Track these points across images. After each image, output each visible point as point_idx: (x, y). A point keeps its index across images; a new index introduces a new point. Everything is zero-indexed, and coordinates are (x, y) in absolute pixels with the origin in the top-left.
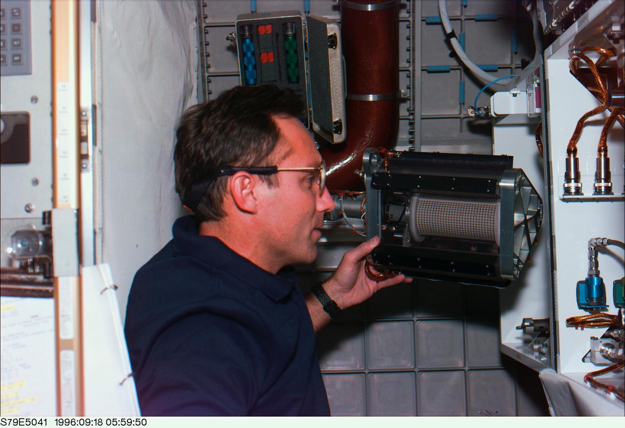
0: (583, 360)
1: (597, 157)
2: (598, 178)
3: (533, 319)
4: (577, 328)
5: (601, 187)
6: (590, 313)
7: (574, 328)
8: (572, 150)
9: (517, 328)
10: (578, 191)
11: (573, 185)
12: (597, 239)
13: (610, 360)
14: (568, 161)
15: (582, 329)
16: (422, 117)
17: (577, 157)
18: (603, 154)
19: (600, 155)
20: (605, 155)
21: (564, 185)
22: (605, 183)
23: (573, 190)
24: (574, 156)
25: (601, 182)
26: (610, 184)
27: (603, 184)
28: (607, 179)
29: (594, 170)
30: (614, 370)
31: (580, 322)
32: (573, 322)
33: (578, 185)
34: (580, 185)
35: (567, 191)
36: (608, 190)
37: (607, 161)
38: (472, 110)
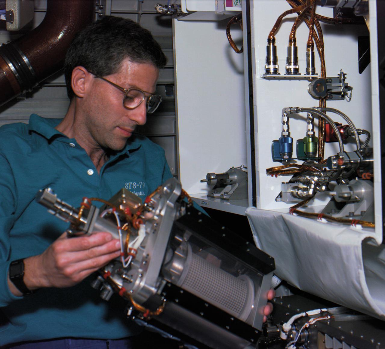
0: (276, 200)
1: (288, 46)
2: (289, 62)
3: (216, 173)
4: (272, 176)
5: (290, 69)
6: (283, 164)
7: (271, 176)
8: (271, 40)
9: (202, 181)
10: (276, 71)
11: (272, 66)
12: (291, 108)
13: (299, 198)
14: (268, 48)
15: (276, 177)
16: (112, 12)
17: (275, 45)
18: (293, 44)
19: (291, 45)
20: (295, 45)
21: (265, 66)
22: (294, 66)
23: (272, 71)
24: (273, 44)
25: (291, 65)
26: (297, 67)
27: (292, 67)
28: (296, 62)
29: (286, 56)
30: (302, 206)
31: (275, 171)
32: (271, 172)
33: (276, 67)
34: (277, 67)
35: (268, 71)
36: (296, 71)
37: (296, 49)
38: (160, 7)
